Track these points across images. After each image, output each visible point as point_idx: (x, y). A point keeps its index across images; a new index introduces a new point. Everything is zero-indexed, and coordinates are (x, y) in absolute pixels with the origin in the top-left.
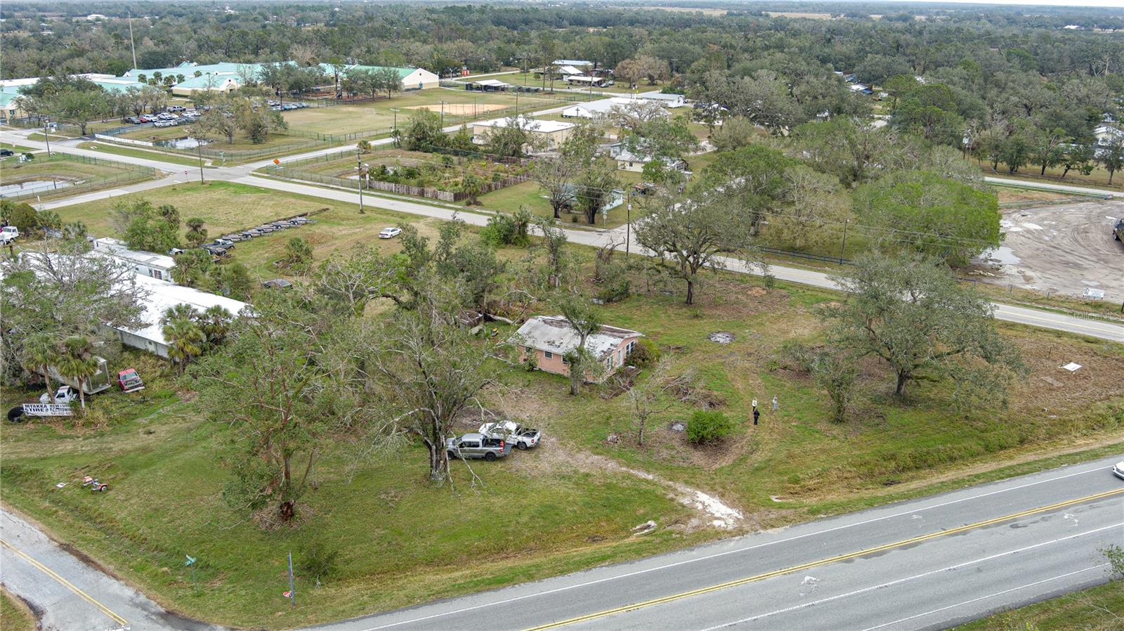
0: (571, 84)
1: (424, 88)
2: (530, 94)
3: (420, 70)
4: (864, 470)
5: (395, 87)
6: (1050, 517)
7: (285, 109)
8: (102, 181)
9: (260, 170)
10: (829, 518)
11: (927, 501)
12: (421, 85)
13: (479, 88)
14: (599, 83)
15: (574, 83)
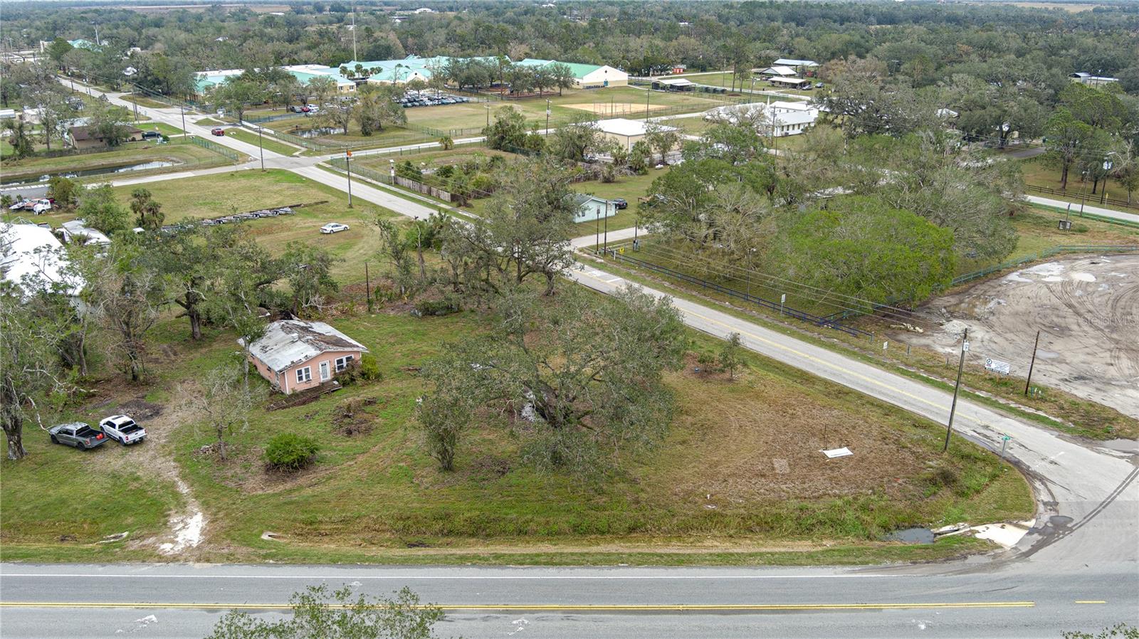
0: (773, 86)
1: (609, 86)
2: (706, 95)
3: (606, 67)
4: (400, 524)
5: (565, 84)
6: (497, 618)
7: (443, 104)
8: (197, 163)
9: (332, 162)
10: (275, 565)
11: (397, 570)
12: (606, 83)
13: (664, 88)
14: (802, 85)
15: (775, 84)
